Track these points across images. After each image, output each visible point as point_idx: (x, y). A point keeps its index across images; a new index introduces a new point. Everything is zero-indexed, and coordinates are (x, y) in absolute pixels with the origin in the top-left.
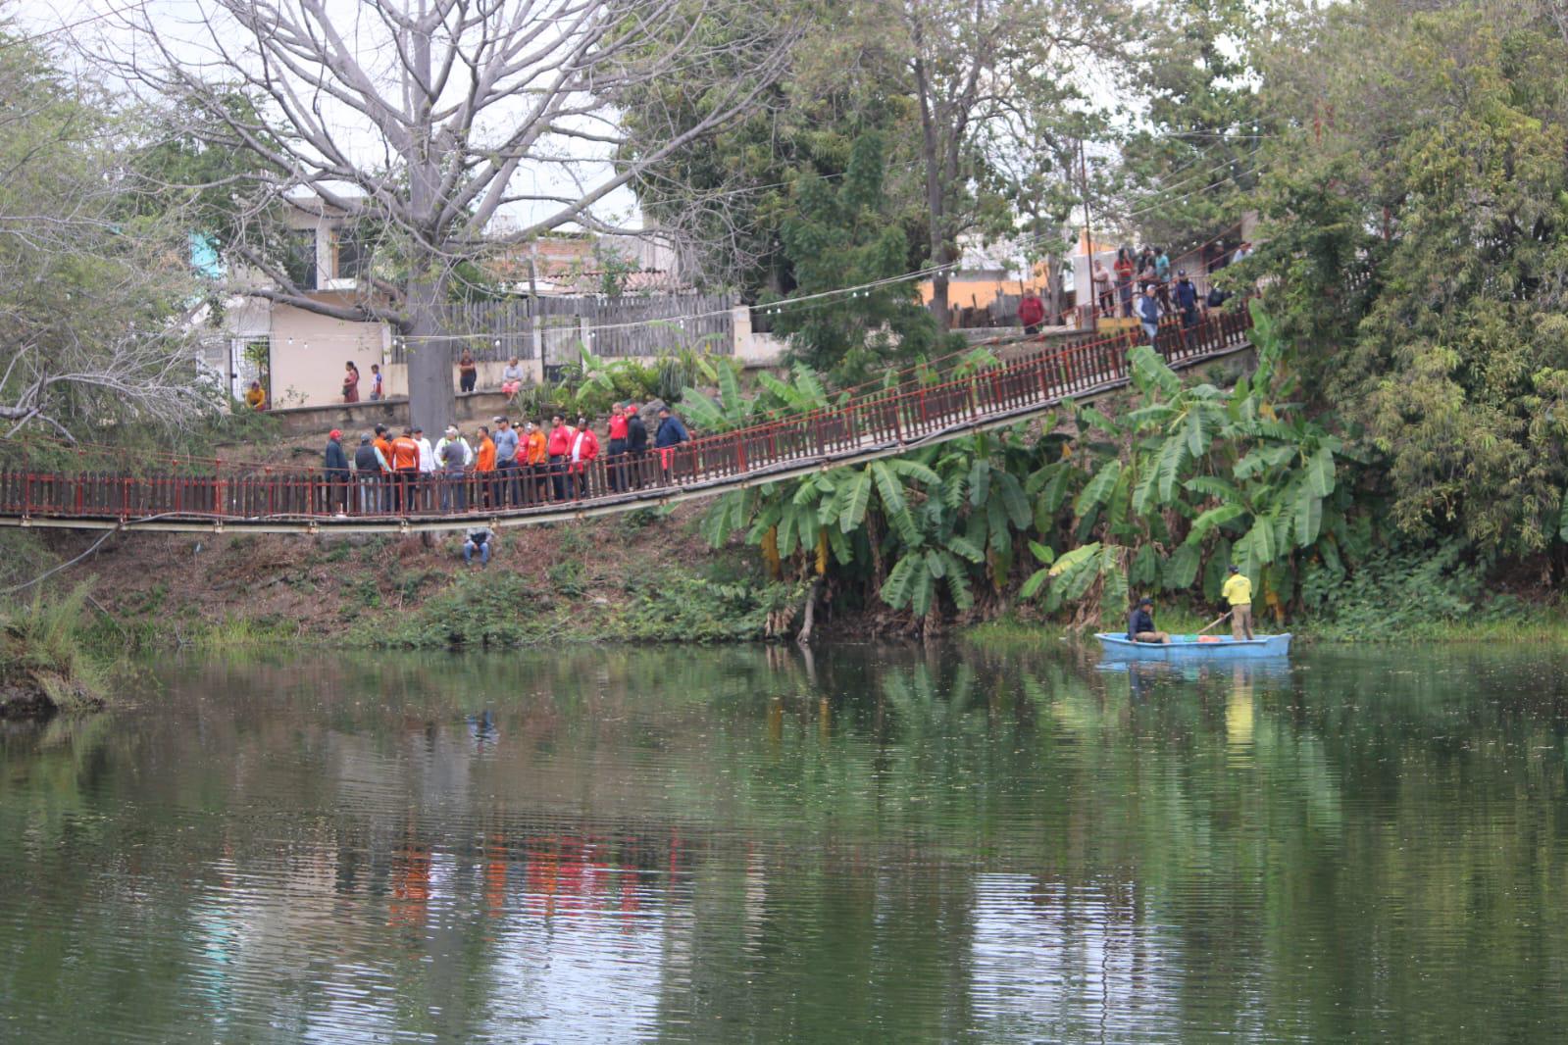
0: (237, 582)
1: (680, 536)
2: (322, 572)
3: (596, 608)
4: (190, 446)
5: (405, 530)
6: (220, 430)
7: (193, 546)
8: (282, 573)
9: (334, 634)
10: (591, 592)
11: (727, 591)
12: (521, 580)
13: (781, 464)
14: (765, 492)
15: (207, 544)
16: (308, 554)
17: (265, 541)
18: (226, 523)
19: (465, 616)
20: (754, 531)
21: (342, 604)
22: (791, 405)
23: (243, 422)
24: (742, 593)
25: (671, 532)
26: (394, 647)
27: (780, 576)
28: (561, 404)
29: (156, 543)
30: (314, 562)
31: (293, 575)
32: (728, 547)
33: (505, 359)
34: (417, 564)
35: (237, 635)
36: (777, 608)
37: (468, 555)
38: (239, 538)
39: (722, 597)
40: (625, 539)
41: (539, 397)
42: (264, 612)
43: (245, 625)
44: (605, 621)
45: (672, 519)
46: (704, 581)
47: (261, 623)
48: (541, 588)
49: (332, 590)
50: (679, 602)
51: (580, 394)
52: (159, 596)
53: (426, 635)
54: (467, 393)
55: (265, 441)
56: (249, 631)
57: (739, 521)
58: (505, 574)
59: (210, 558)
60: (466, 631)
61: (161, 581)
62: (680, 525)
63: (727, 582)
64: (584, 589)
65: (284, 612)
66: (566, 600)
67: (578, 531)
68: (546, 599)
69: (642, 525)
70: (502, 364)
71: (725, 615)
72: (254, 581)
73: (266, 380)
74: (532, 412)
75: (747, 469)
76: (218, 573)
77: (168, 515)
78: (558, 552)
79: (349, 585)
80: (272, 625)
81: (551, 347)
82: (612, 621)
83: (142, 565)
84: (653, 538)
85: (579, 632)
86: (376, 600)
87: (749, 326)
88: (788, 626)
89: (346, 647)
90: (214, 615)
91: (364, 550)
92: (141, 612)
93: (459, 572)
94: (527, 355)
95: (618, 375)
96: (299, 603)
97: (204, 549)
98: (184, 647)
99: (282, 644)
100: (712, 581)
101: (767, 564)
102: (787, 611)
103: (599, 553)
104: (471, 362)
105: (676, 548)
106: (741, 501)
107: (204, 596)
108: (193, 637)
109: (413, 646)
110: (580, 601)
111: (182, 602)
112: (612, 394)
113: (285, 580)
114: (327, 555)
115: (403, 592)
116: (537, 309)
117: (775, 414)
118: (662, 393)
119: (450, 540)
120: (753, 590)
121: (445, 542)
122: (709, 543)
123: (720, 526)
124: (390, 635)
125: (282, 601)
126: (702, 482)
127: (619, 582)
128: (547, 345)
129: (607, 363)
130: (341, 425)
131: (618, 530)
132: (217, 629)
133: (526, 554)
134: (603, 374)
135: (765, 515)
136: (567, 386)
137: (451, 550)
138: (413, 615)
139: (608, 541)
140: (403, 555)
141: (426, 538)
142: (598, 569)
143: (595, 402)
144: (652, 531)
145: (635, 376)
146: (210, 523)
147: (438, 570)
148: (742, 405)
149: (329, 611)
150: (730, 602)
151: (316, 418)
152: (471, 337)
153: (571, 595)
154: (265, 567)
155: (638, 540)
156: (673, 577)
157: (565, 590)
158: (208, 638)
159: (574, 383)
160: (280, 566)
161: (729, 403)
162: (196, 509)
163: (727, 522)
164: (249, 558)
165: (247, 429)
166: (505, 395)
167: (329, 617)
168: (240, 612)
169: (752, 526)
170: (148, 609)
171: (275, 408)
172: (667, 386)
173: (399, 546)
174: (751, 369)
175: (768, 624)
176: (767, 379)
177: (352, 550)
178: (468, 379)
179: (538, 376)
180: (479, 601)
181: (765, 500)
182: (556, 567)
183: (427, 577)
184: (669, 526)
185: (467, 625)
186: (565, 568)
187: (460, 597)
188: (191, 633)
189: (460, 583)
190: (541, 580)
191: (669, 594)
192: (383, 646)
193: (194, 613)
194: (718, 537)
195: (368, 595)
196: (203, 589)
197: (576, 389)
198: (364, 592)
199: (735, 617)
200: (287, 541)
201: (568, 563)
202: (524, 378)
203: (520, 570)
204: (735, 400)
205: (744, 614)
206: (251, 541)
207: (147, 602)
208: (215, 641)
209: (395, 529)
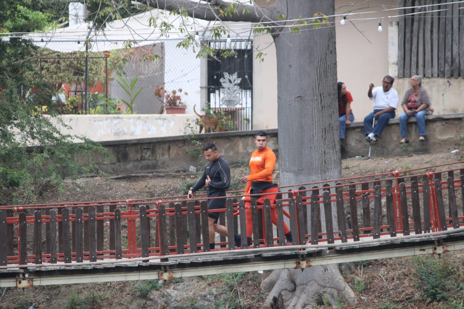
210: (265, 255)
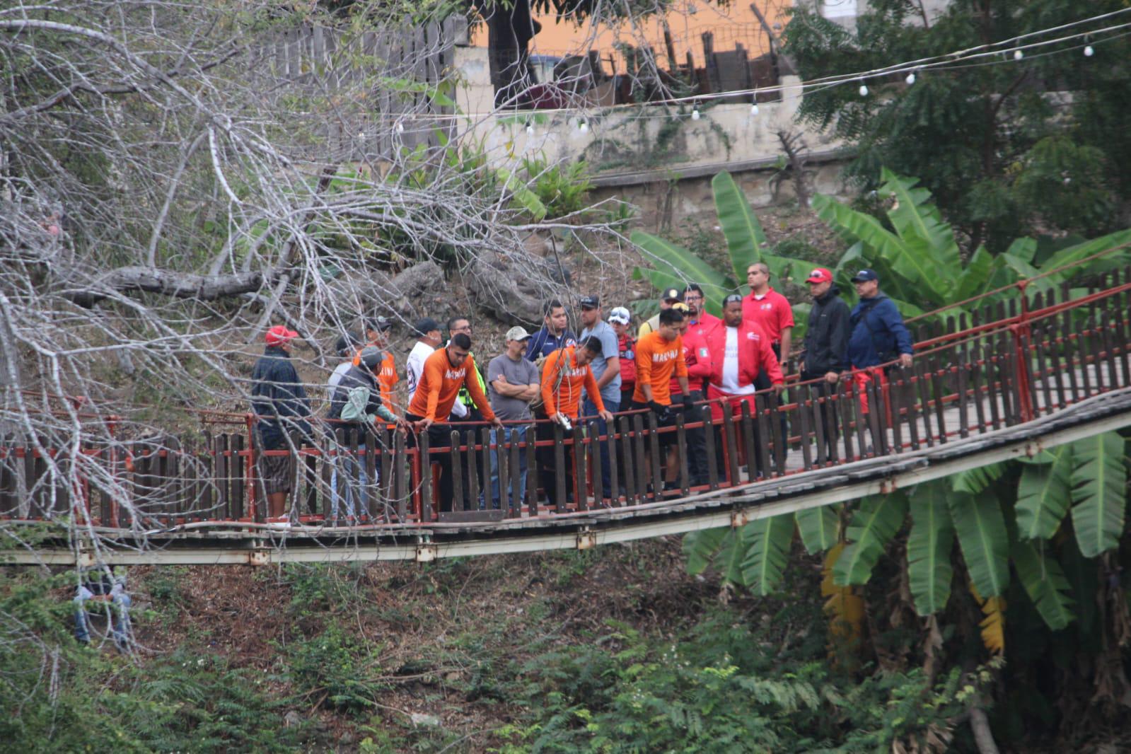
5: (426, 555)
36: (912, 729)
46: (732, 670)
57: (817, 532)
68: (292, 720)
194: (762, 570)
209: (406, 553)
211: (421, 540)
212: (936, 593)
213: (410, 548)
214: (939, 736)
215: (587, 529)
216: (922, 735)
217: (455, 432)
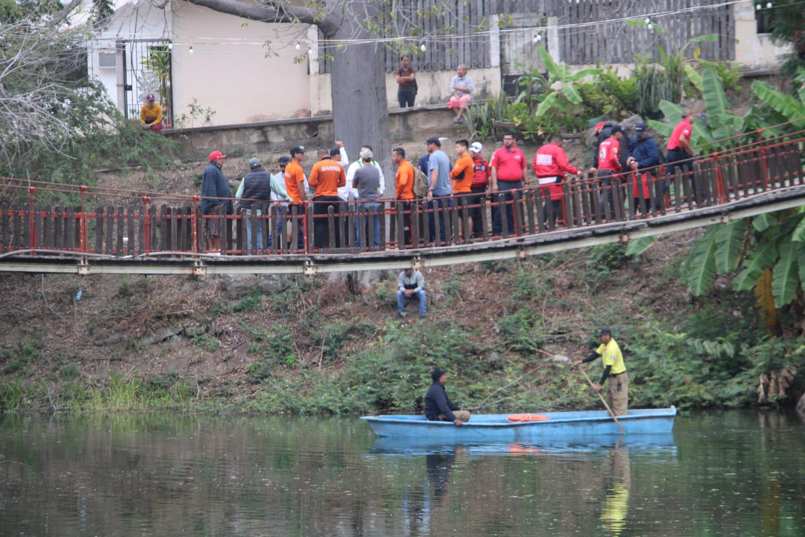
0: (125, 336)
1: (657, 282)
2: (227, 324)
3: (554, 367)
4: (65, 171)
5: (310, 271)
6: (103, 153)
7: (72, 292)
8: (180, 326)
9: (238, 399)
10: (547, 348)
11: (710, 347)
12: (464, 334)
13: (770, 194)
14: (757, 226)
15: (89, 290)
16: (211, 302)
17: (160, 287)
18: (92, 263)
19: (394, 377)
20: (744, 275)
21: (250, 362)
22: (792, 120)
23: (131, 144)
24: (730, 350)
25: (648, 276)
26: (309, 413)
27: (777, 330)
28: (518, 122)
29: (27, 289)
30: (219, 313)
31: (193, 328)
32: (715, 295)
33: (454, 68)
34: (340, 314)
35: (121, 400)
36: (772, 368)
37: (400, 304)
38: (129, 282)
39: (705, 355)
40: (591, 284)
41: (491, 113)
42: (156, 372)
43: (133, 388)
44: (564, 383)
45: (649, 261)
46: (682, 335)
47: (153, 385)
48: (489, 343)
49: (239, 345)
50: (652, 360)
51: (541, 109)
52: (29, 353)
53: (348, 399)
54: (407, 109)
55: (158, 168)
56: (137, 395)
57: (724, 262)
58: (445, 326)
59: (94, 308)
60: (394, 395)
61: (32, 335)
62: (658, 267)
63: (711, 337)
64: (540, 345)
65: (180, 371)
66: (517, 357)
67: (535, 274)
68: (494, 356)
69: (612, 267)
70: (452, 72)
71: (709, 377)
72: (145, 334)
73: (168, 93)
74: (484, 132)
75: (728, 200)
76: (102, 325)
77: (21, 252)
78: (511, 300)
79: (259, 340)
80: (166, 388)
81: (510, 54)
82: (571, 383)
83: (10, 316)
84: (625, 284)
85: (533, 395)
86: (290, 358)
87: (753, 25)
88: (787, 391)
89: (253, 414)
90: (96, 376)
91: (278, 298)
92: (7, 372)
93: (391, 324)
94: (480, 63)
95: (587, 86)
96: (200, 361)
97: (84, 297)
98: (57, 414)
99: (176, 409)
100: (694, 336)
101: (762, 314)
102: (784, 372)
103: (560, 302)
104: (410, 71)
105: (652, 295)
106: (728, 238)
107: (84, 353)
108: (69, 403)
109: (332, 413)
110: (534, 359)
111: (58, 360)
112: (581, 110)
113: (183, 334)
114: (235, 304)
115: (323, 348)
116: (494, 7)
117: (768, 132)
118: (640, 108)
119: (381, 286)
120: (744, 347)
121: (375, 287)
122: (689, 290)
123: (702, 269)
124: (304, 399)
125: (179, 358)
126: (671, 215)
127: (584, 336)
128: (507, 51)
129: (574, 71)
130: (254, 148)
131: (583, 274)
132: (98, 393)
133: (472, 303)
134: (570, 85)
135: (758, 256)
136: (526, 100)
137: (382, 298)
138: (334, 376)
139: (571, 287)
140: (325, 303)
141: (351, 281)
142: (558, 321)
143: (559, 120)
144: (625, 275)
145: (609, 87)
146: (73, 262)
147: (365, 322)
148: (731, 121)
149: (234, 371)
150: (715, 361)
151: (224, 139)
152: (399, 39)
153: (525, 352)
154: (159, 318)
155: (607, 286)
156: (646, 331)
157: (518, 346)
158: (89, 404)
159: (534, 97)
160: (178, 317)
161: (716, 119)
162: (56, 245)
163: (711, 262)
164: (140, 307)
165: (135, 152)
166: (452, 111)
167: (235, 378)
168: (130, 372)
169: (741, 268)
170: (15, 369)
171: (177, 127)
172: (647, 99)
173: (320, 293)
174: (750, 77)
175: (761, 387)
176: (765, 92)
177: (264, 297)
178: (408, 92)
179: (496, 88)
180: (412, 359)
181: (759, 236)
182: (507, 319)
183: (352, 330)
184: (645, 269)
185: (397, 387)
186: (518, 321)
187: (390, 354)
188: (67, 398)
189: (388, 337)
190: (489, 334)
191: (641, 351)
192: (295, 412)
193: (72, 374)
194: (699, 282)
195: (281, 351)
196: (83, 346)
197: (536, 102)
198: (276, 348)
199: (722, 379)
200: (187, 287)
201: (520, 314)
202: (476, 91)
203: (464, 321)
204: (724, 116)
205: (733, 375)
206: (144, 287)
207: (14, 361)
208: (96, 407)
209: (298, 270)
210: (601, 231)
211: (307, 263)
212: (785, 296)
213: (300, 267)
214: (789, 372)
215: (419, 258)
216: (779, 371)
217: (331, 206)
